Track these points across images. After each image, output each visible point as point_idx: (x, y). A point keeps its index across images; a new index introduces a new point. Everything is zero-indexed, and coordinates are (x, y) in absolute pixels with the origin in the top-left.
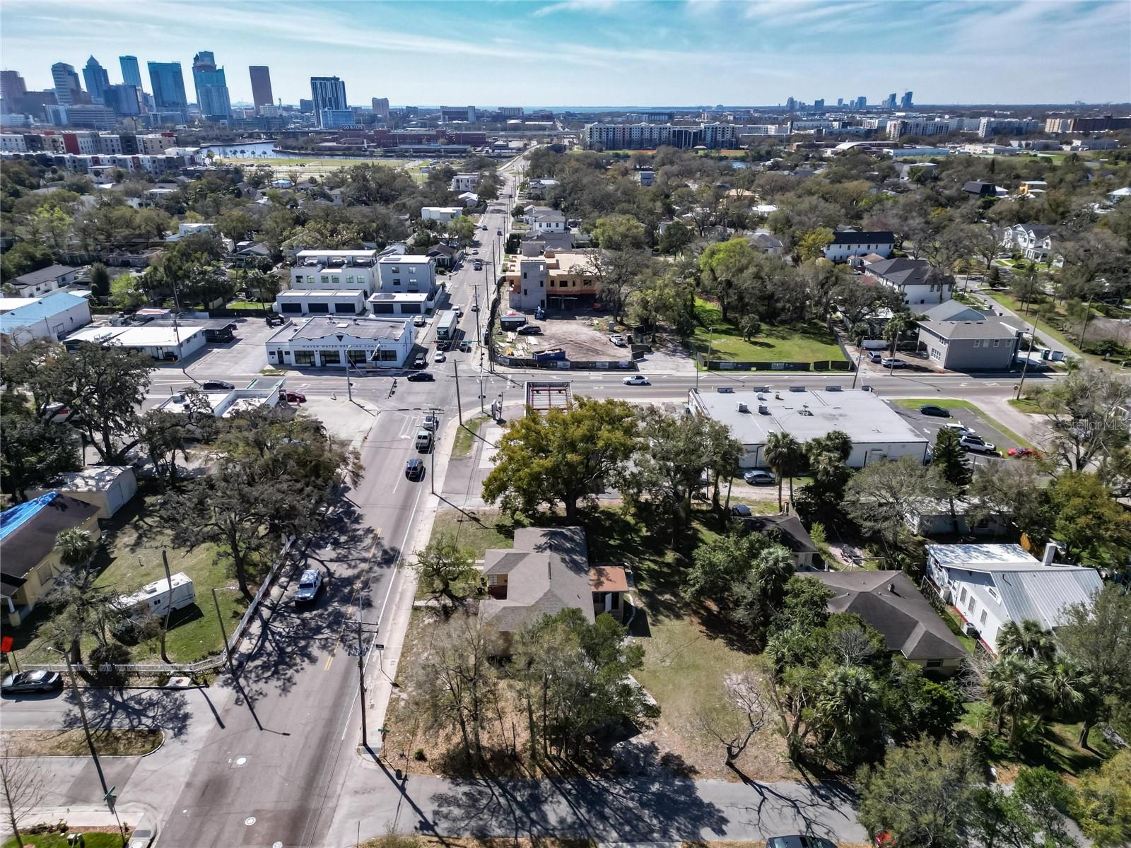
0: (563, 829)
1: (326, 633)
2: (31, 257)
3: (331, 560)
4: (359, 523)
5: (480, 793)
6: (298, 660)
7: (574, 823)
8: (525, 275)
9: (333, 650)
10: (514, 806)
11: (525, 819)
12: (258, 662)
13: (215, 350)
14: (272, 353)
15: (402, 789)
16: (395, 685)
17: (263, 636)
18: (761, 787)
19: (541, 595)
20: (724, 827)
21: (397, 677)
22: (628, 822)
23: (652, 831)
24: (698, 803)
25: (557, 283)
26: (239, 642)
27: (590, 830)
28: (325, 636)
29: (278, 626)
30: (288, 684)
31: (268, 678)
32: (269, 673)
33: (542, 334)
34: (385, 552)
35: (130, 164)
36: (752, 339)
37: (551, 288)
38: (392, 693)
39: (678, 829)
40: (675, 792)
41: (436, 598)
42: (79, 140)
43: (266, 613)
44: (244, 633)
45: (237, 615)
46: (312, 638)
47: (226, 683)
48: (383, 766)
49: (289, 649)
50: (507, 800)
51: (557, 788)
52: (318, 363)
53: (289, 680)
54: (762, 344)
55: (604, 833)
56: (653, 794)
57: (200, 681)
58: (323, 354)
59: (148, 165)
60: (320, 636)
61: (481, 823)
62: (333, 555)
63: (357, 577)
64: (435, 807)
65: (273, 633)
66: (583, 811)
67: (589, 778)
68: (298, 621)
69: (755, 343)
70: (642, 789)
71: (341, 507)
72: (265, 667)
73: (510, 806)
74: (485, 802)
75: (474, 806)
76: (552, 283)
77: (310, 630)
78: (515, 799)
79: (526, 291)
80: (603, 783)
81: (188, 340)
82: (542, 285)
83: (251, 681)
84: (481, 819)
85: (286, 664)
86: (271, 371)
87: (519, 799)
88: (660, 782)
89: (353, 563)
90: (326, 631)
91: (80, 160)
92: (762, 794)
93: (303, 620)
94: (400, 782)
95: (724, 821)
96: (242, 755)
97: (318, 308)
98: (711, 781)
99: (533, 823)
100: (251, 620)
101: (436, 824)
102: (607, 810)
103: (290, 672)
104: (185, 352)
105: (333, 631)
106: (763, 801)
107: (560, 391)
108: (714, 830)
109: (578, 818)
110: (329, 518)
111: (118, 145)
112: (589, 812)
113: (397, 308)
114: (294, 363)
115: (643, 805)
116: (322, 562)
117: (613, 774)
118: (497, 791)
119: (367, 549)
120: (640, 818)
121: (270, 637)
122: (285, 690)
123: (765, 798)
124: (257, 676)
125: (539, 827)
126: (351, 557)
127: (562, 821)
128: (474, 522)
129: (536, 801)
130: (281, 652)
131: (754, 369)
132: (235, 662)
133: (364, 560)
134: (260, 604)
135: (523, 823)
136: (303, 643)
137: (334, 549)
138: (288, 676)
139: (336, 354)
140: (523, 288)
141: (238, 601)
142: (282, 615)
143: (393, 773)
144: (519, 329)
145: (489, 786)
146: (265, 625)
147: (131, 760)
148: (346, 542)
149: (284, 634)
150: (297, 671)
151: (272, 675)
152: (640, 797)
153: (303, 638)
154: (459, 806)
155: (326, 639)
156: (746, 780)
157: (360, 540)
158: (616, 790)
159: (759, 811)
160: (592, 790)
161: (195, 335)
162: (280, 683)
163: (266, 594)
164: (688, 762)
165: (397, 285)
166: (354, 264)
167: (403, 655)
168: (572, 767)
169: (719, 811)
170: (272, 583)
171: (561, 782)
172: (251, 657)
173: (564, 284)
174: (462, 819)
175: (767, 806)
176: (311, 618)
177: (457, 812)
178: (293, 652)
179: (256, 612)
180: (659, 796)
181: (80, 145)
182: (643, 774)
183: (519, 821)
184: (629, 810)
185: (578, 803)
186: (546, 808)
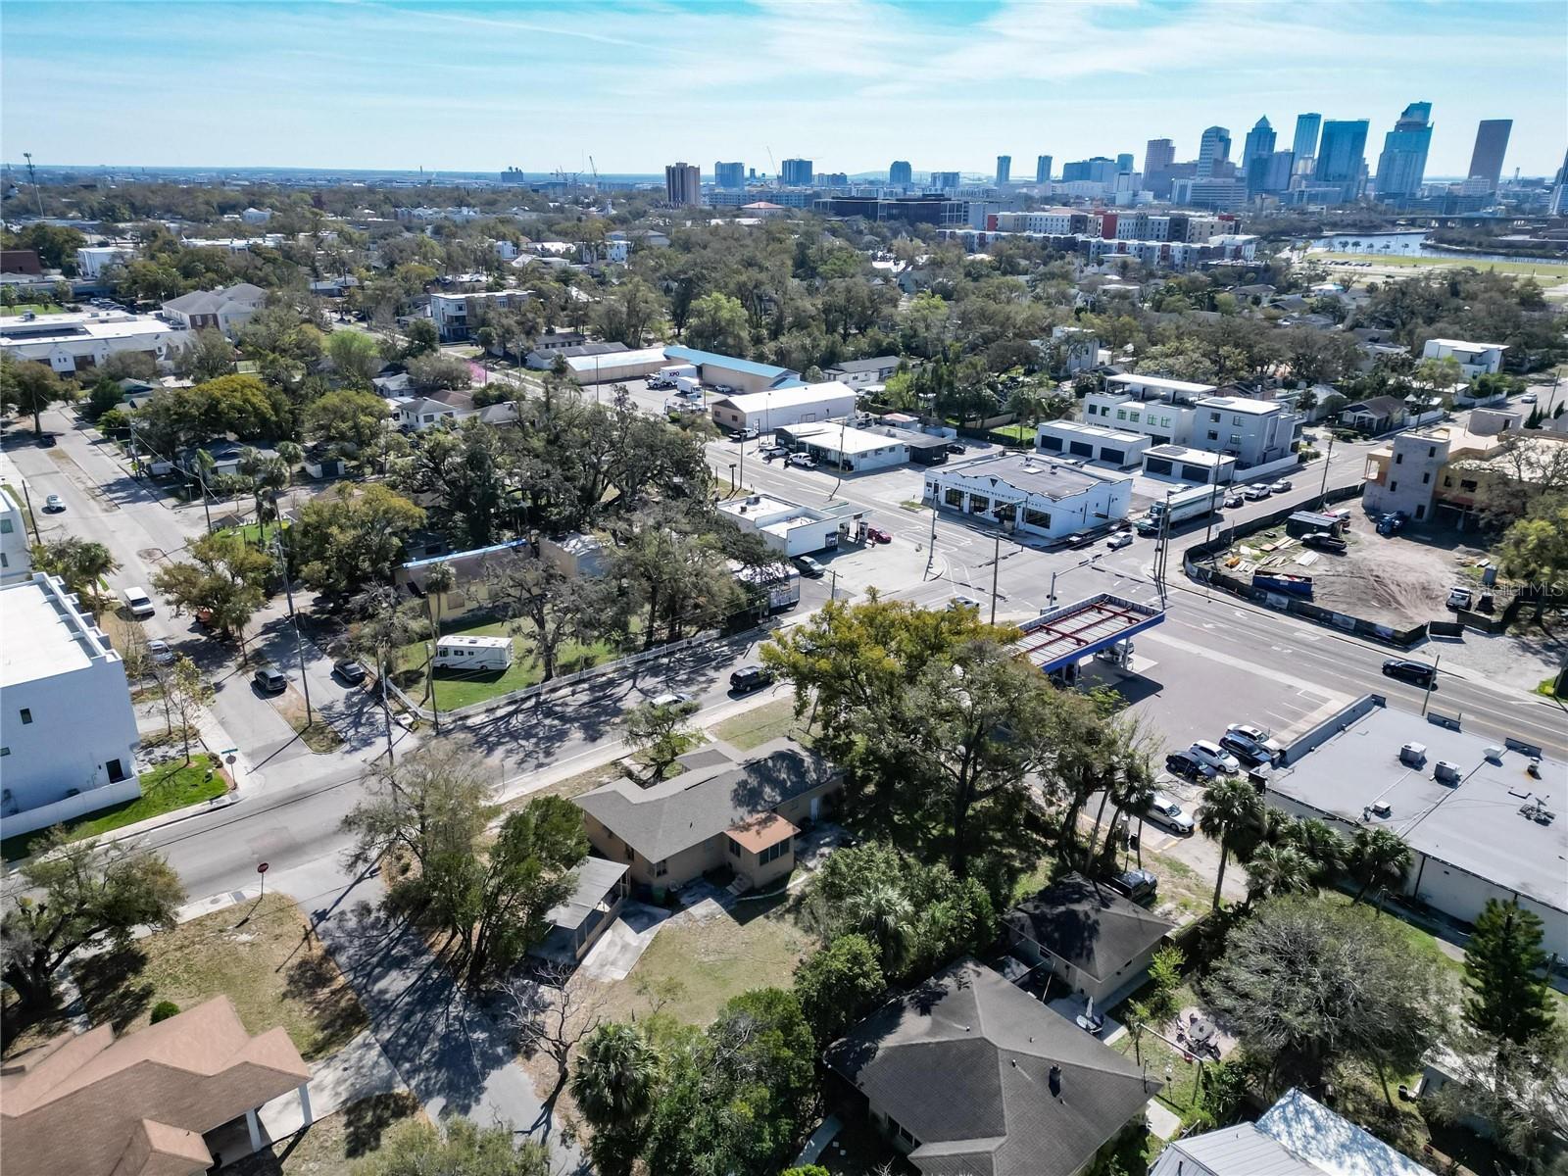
0: (372, 997)
1: (530, 742)
3: (641, 690)
4: (717, 671)
5: (385, 925)
6: (481, 750)
7: (386, 1001)
8: (1399, 459)
9: (509, 757)
10: (382, 953)
11: (369, 968)
12: (463, 736)
14: (929, 485)
15: (358, 881)
17: (497, 720)
18: (548, 1122)
20: (455, 1113)
22: (412, 1038)
23: (411, 1060)
24: (477, 1078)
25: (1456, 483)
26: (478, 714)
27: (383, 1016)
28: (526, 744)
29: (518, 718)
33: (1342, 554)
35: (1157, 253)
37: (1442, 489)
39: (427, 1079)
40: (484, 1054)
42: (1120, 222)
43: (531, 703)
44: (492, 710)
46: (517, 740)
47: (424, 737)
49: (492, 739)
50: (388, 945)
51: (427, 969)
52: (966, 510)
55: (385, 1028)
56: (469, 1038)
57: (415, 726)
58: (974, 498)
59: (1178, 257)
60: (523, 742)
61: (347, 944)
62: (651, 686)
63: (627, 713)
64: (349, 908)
65: (507, 721)
66: (407, 999)
67: (459, 983)
68: (534, 723)
70: (472, 1026)
73: (381, 950)
74: (375, 933)
75: (365, 930)
76: (1448, 483)
77: (529, 733)
78: (392, 949)
79: (1394, 484)
80: (458, 995)
81: (878, 451)
82: (1426, 480)
84: (351, 942)
85: (472, 748)
86: (913, 505)
87: (394, 952)
88: (490, 1036)
90: (534, 741)
91: (1106, 246)
92: (535, 1126)
93: (538, 724)
94: (367, 876)
95: (465, 1109)
97: (1081, 450)
98: (525, 1076)
99: (369, 975)
100: (512, 703)
101: (328, 919)
102: (419, 1016)
103: (462, 755)
104: (864, 464)
105: (537, 744)
106: (525, 1132)
107: (1131, 620)
108: (445, 1107)
109: (394, 1001)
111: (1164, 231)
112: (407, 1004)
113: (1177, 469)
114: (943, 503)
115: (446, 1037)
116: (633, 687)
117: (479, 997)
118: (397, 933)
120: (423, 1044)
121: (500, 723)
123: (530, 1133)
125: (365, 981)
126: (656, 695)
127: (383, 992)
129: (400, 963)
130: (485, 738)
132: (452, 726)
134: (538, 695)
135: (363, 969)
136: (506, 740)
137: (660, 682)
139: (986, 502)
140: (1390, 478)
142: (535, 712)
144: (1307, 536)
145: (398, 926)
146: (513, 712)
148: (678, 681)
149: (511, 726)
150: (466, 757)
152: (455, 1031)
153: (512, 737)
154: (360, 922)
155: (522, 747)
156: (548, 1104)
158: (455, 1010)
160: (442, 992)
161: (892, 449)
164: (539, 1045)
165: (1210, 441)
166: (1179, 401)
168: (463, 966)
169: (478, 1101)
170: (574, 683)
171: (438, 967)
172: (465, 728)
173: (1470, 486)
174: (344, 931)
176: (544, 726)
177: (352, 924)
178: (489, 743)
179: (527, 699)
180: (468, 1046)
181: (1118, 227)
182: (495, 1018)
183: (364, 965)
184: (432, 1029)
185: (415, 992)
186: (394, 974)
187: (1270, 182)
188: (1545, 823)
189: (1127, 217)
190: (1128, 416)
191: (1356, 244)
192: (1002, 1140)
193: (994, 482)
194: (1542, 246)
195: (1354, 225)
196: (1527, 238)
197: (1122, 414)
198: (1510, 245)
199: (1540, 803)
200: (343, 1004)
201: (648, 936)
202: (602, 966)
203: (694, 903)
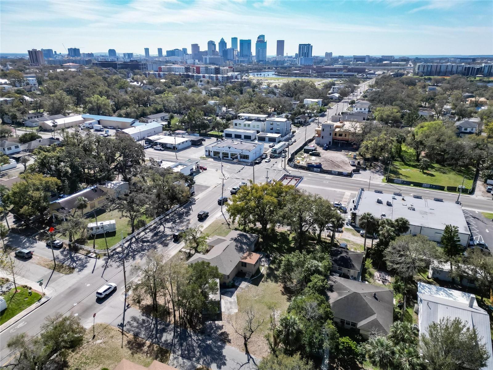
0: (164, 344)
2: (156, 109)
3: (168, 228)
4: (187, 217)
5: (148, 321)
6: (130, 258)
7: (170, 343)
8: (323, 130)
9: (142, 258)
10: (155, 330)
11: (154, 335)
12: (119, 256)
13: (192, 148)
14: (206, 151)
15: (125, 310)
17: (127, 248)
18: (251, 357)
19: (216, 256)
20: (222, 367)
22: (188, 350)
23: (194, 357)
24: (220, 354)
25: (338, 134)
26: (118, 247)
27: (173, 348)
28: (145, 253)
29: (134, 246)
30: (121, 265)
32: (119, 260)
33: (320, 156)
35: (215, 78)
36: (425, 171)
37: (334, 136)
39: (204, 360)
40: (215, 346)
41: (190, 250)
42: (201, 69)
43: (134, 240)
44: (122, 245)
45: (124, 238)
46: (140, 252)
47: (105, 259)
48: (125, 301)
49: (130, 254)
50: (154, 327)
51: (175, 329)
52: (221, 157)
54: (428, 174)
55: (177, 351)
56: (207, 344)
57: (98, 257)
58: (223, 153)
59: (221, 79)
60: (143, 252)
61: (139, 331)
62: (170, 226)
64: (130, 320)
65: (131, 247)
66: (176, 340)
67: (189, 329)
68: (141, 246)
69: (425, 173)
70: (203, 341)
71: (187, 210)
72: (119, 258)
73: (154, 329)
74: (147, 324)
75: (142, 325)
76: (336, 134)
77: (142, 249)
78: (157, 327)
79: (323, 137)
80: (192, 333)
81: (183, 143)
82: (330, 135)
83: (112, 261)
84: (140, 330)
85: (126, 258)
86: (204, 158)
87: (158, 328)
88: (213, 341)
89: (173, 230)
90: (146, 251)
91: (199, 76)
92: (249, 360)
94: (126, 308)
95: (224, 364)
96: (90, 283)
97: (238, 136)
98: (233, 348)
99: (156, 337)
100: (127, 241)
101: (125, 326)
102: (185, 343)
104: (180, 147)
105: (148, 252)
106: (247, 363)
107: (296, 180)
108: (217, 366)
109: (172, 342)
110: (180, 213)
111: (213, 71)
112: (178, 341)
113: (267, 139)
114: (213, 156)
115: (199, 346)
116: (164, 227)
117: (198, 332)
118: (154, 322)
119: (182, 226)
120: (194, 351)
122: (119, 267)
123: (249, 362)
124: (115, 260)
125: (157, 340)
126: (175, 228)
127: (166, 341)
128: (228, 225)
129: (163, 330)
130: (128, 254)
131: (412, 185)
132: (112, 253)
133: (178, 230)
134: (134, 236)
135: (153, 336)
137: (172, 224)
139: (227, 154)
140: (322, 135)
141: (129, 234)
142: (138, 242)
143: (127, 304)
144: (311, 153)
145: (152, 320)
146: (131, 244)
147: (61, 275)
148: (178, 222)
149: (133, 248)
150: (127, 262)
152: (200, 343)
153: (137, 252)
154: (138, 323)
156: (247, 352)
157: (183, 223)
158: (195, 338)
159: (241, 366)
160: (186, 334)
161: (186, 141)
162: (119, 264)
163: (139, 234)
164: (230, 338)
165: (272, 130)
166: (258, 120)
168: (186, 324)
169: (226, 360)
170: (143, 231)
171: (177, 327)
172: (117, 253)
173: (340, 135)
174: (135, 327)
175: (247, 365)
176: (145, 246)
177: (135, 324)
179: (131, 239)
180: (209, 346)
181: (201, 71)
182: (209, 336)
183: (152, 335)
184: (193, 346)
185: (177, 337)
186: (165, 335)
187: (229, 57)
188: (414, 210)
189: (202, 67)
190: (247, 126)
191: (260, 74)
192: (376, 315)
193: (229, 148)
194: (303, 74)
195: (256, 69)
196: (298, 72)
197: (245, 125)
198: (296, 74)
199: (412, 205)
200: (155, 349)
201: (234, 298)
202: (229, 310)
203: (240, 284)
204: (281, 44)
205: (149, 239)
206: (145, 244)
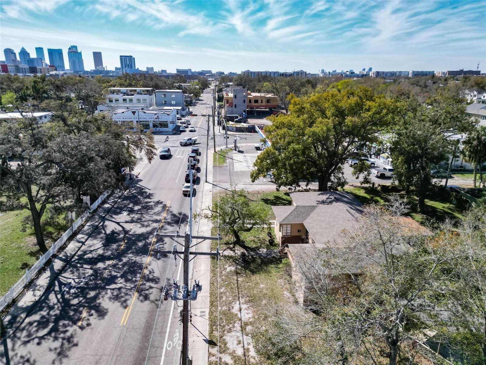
1: (120, 283)
3: (126, 222)
4: (150, 199)
6: (85, 314)
8: (235, 97)
9: (125, 301)
12: (36, 317)
16: (211, 343)
17: (49, 289)
21: (211, 332)
26: (22, 294)
28: (119, 286)
29: (68, 277)
30: (66, 345)
31: (42, 338)
32: (46, 331)
34: (174, 215)
38: (210, 354)
41: (231, 249)
42: (9, 68)
43: (58, 264)
44: (30, 285)
45: (26, 266)
46: (104, 288)
49: (75, 301)
53: (69, 340)
60: (113, 286)
62: (128, 218)
63: (151, 233)
65: (61, 284)
68: (91, 272)
71: (135, 190)
72: (42, 323)
76: (250, 101)
77: (103, 279)
79: (236, 105)
82: (244, 102)
83: (19, 343)
85: (70, 319)
89: (146, 223)
90: (120, 280)
93: (96, 271)
100: (41, 271)
103: (71, 330)
105: (127, 280)
110: (125, 196)
116: (118, 223)
119: (158, 214)
121: (57, 288)
122: (61, 354)
124: (29, 335)
126: (144, 219)
130: (66, 304)
133: (156, 221)
134: (55, 256)
136: (92, 294)
137: (128, 215)
138: (68, 334)
141: (32, 254)
142: (75, 267)
144: (235, 120)
146: (55, 276)
148: (139, 210)
149: (73, 284)
150: (82, 328)
151: (49, 333)
153: (93, 289)
155: (120, 289)
157: (151, 208)
162: (57, 344)
163: (63, 248)
167: (212, 304)
170: (70, 239)
172: (29, 311)
176: (105, 269)
178: (80, 305)
179: (49, 263)
181: (9, 70)
193: (134, 113)
197: (125, 100)
204: (97, 57)
205: (100, 252)
206: (100, 265)
